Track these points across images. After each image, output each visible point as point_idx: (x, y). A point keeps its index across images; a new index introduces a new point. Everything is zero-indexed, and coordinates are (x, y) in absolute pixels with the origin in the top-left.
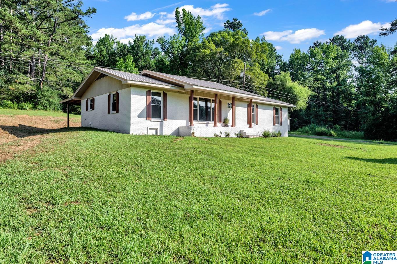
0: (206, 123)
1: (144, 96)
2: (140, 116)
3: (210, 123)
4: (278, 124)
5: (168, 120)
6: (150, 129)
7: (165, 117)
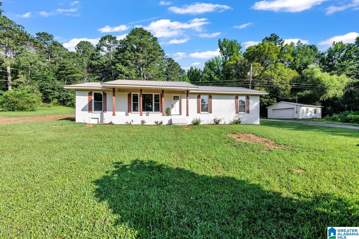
0: (146, 113)
1: (87, 96)
2: (83, 110)
3: (150, 113)
4: (245, 112)
5: (107, 112)
6: (92, 118)
7: (105, 110)
